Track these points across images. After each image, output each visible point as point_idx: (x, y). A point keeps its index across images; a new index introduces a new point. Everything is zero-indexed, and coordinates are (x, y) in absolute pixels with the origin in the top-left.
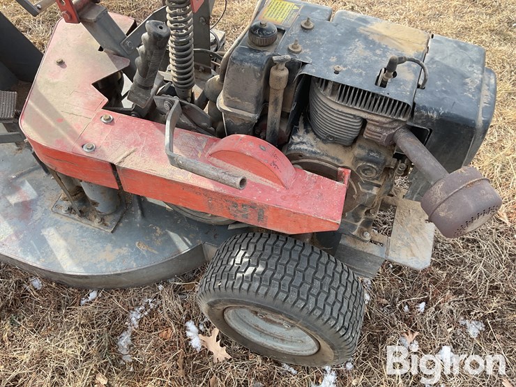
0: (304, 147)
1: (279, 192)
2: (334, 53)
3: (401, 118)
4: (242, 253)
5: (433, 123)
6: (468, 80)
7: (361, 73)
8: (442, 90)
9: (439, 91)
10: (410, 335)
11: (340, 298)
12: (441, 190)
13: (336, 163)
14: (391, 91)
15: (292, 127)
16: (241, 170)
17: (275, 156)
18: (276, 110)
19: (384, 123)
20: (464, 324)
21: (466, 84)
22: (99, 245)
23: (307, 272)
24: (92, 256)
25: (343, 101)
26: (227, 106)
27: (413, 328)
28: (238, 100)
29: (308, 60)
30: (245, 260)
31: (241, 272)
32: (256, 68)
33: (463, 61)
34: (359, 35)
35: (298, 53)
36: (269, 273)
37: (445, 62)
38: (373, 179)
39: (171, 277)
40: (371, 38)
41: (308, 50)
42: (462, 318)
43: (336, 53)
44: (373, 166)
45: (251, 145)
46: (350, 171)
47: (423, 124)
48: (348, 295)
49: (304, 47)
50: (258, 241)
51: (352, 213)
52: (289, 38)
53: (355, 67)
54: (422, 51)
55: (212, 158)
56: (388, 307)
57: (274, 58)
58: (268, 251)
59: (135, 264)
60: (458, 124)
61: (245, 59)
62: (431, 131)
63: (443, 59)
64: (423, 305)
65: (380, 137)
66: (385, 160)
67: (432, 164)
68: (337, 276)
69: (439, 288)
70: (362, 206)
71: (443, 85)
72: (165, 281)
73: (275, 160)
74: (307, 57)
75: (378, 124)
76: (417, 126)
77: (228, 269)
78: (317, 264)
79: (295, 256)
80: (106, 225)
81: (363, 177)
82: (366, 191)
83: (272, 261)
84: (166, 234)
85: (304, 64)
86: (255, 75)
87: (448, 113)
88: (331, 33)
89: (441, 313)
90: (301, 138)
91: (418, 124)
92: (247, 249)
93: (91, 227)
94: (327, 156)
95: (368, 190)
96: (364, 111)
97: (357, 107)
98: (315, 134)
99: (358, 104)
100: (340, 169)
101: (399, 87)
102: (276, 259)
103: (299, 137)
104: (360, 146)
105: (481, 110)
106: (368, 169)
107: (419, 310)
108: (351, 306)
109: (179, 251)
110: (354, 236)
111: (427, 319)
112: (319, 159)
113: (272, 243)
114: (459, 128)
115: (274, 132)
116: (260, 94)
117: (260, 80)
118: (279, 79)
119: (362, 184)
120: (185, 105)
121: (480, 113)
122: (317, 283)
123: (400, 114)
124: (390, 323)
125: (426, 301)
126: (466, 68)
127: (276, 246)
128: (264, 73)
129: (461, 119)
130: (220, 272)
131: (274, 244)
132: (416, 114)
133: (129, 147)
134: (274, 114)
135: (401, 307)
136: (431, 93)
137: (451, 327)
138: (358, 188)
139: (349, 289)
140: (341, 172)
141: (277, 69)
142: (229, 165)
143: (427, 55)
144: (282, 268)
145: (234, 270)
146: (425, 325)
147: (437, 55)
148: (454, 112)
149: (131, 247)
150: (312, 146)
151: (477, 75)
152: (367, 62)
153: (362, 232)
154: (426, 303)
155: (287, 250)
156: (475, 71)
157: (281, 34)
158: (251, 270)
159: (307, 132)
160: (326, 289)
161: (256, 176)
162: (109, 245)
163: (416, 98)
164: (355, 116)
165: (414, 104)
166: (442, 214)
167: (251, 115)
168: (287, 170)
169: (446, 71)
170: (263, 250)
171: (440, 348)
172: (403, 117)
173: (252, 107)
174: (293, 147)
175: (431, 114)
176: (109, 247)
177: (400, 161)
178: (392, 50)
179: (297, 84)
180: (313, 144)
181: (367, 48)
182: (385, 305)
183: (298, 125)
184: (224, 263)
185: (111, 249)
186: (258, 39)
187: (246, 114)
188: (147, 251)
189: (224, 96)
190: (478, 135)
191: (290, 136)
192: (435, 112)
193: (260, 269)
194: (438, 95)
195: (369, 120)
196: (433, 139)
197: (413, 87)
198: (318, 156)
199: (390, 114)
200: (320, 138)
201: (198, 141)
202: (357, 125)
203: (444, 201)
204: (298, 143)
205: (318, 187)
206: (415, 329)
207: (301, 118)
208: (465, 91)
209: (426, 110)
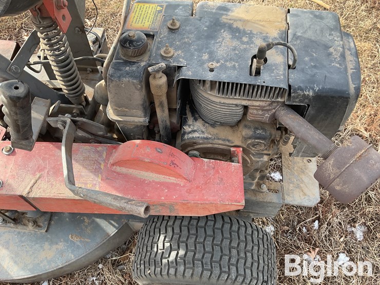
0: (196, 135)
1: (184, 186)
2: (204, 50)
3: (279, 99)
4: (162, 237)
5: (310, 100)
6: (331, 50)
7: (234, 65)
8: (312, 65)
9: (309, 68)
10: (313, 252)
11: (256, 258)
12: (333, 166)
13: (227, 143)
14: (266, 79)
15: (181, 117)
16: (144, 172)
17: (172, 155)
18: (163, 111)
19: (264, 107)
20: (351, 230)
21: (330, 54)
22: (37, 246)
23: (224, 244)
24: (35, 258)
25: (223, 94)
26: (118, 115)
27: (314, 245)
28: (126, 110)
29: (183, 62)
30: (167, 245)
31: (166, 258)
32: (135, 81)
33: (322, 31)
34: (223, 26)
35: (171, 57)
36: (190, 254)
37: (306, 36)
38: (263, 151)
39: (108, 253)
40: (235, 26)
41: (180, 52)
42: (349, 226)
43: (207, 48)
44: (261, 141)
45: (148, 150)
46: (241, 149)
47: (300, 101)
48: (261, 252)
49: (176, 50)
50: (174, 222)
51: (249, 175)
52: (160, 43)
53: (227, 61)
54: (284, 29)
55: (115, 167)
56: (290, 233)
57: (150, 69)
58: (185, 231)
59: (73, 256)
60: (333, 97)
61: (122, 74)
62: (309, 106)
63: (304, 33)
64: (316, 224)
65: (263, 118)
66: (271, 135)
67: (317, 137)
68: (249, 238)
69: (326, 206)
70: (256, 170)
71: (311, 60)
72: (103, 259)
73: (173, 159)
74: (181, 60)
75: (259, 108)
76: (295, 104)
77: (153, 256)
78: (230, 233)
79: (209, 232)
80: (39, 226)
81: (253, 150)
82: (258, 160)
83: (191, 241)
84: (93, 221)
85: (179, 67)
86: (136, 88)
87: (323, 88)
88: (197, 28)
89: (332, 227)
90: (192, 127)
91: (296, 102)
92: (166, 232)
93: (27, 231)
94: (218, 139)
95: (260, 158)
96: (244, 99)
97: (237, 97)
98: (203, 120)
99: (237, 95)
100: (232, 149)
101: (272, 72)
102: (194, 239)
103: (189, 126)
104: (246, 126)
105: (350, 77)
106: (257, 144)
107: (314, 228)
108: (266, 259)
109: (108, 235)
110: (253, 190)
111: (323, 235)
112: (211, 144)
113: (187, 223)
114: (335, 100)
115: (166, 128)
116: (145, 102)
117: (142, 91)
118: (160, 87)
119: (253, 155)
120: (78, 121)
121: (350, 80)
122: (234, 252)
123: (278, 96)
124: (295, 246)
125: (318, 219)
126: (327, 38)
127: (191, 225)
128: (143, 84)
129: (336, 91)
130: (147, 258)
131: (188, 224)
132: (292, 95)
133: (34, 174)
134: (162, 115)
135: (300, 230)
136: (303, 70)
137: (342, 236)
138: (250, 159)
139: (261, 246)
140: (234, 151)
141: (154, 77)
142: (132, 170)
143: (289, 31)
144: (200, 247)
145: (159, 256)
146: (322, 241)
147: (298, 30)
148: (328, 86)
149: (66, 241)
150: (203, 132)
151: (338, 42)
152: (237, 52)
153: (259, 185)
154: (319, 221)
155: (201, 227)
156: (335, 38)
157: (151, 39)
158: (174, 254)
159: (196, 119)
160: (242, 255)
161: (159, 176)
162: (47, 243)
163: (290, 80)
164: (237, 105)
165: (290, 86)
166: (338, 188)
167: (142, 120)
168: (186, 163)
169: (310, 45)
170: (181, 231)
171: (338, 256)
172: (281, 98)
173: (140, 112)
174: (186, 137)
175: (308, 93)
176: (46, 245)
177: (284, 133)
178: (257, 34)
179: (177, 87)
180: (204, 130)
181: (234, 37)
182: (288, 231)
183: (186, 115)
184: (149, 249)
185: (49, 247)
186: (131, 51)
187: (136, 119)
188: (81, 242)
189: (112, 108)
190: (351, 101)
191: (181, 127)
192: (311, 90)
193: (182, 252)
194: (310, 72)
195: (250, 106)
196: (311, 111)
197: (284, 70)
198: (210, 141)
199: (269, 98)
200: (209, 124)
201: (98, 152)
202: (240, 111)
203: (338, 176)
204: (190, 133)
205: (217, 172)
206: (315, 246)
207: (188, 107)
208: (332, 61)
209: (302, 90)
